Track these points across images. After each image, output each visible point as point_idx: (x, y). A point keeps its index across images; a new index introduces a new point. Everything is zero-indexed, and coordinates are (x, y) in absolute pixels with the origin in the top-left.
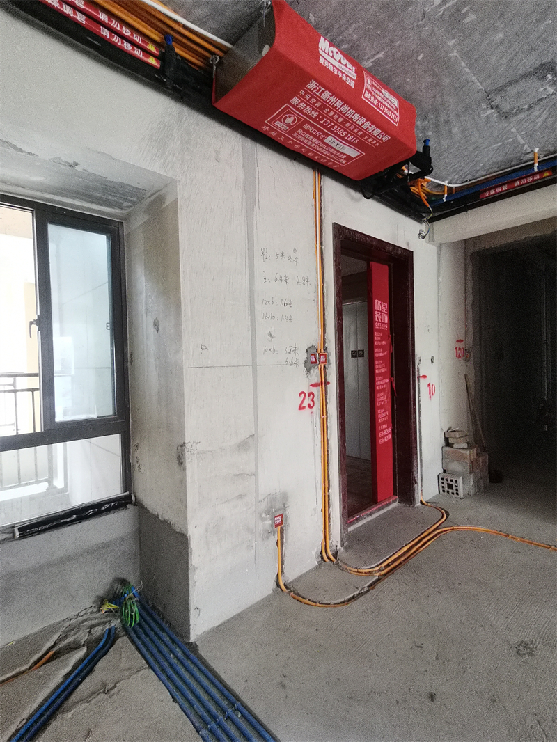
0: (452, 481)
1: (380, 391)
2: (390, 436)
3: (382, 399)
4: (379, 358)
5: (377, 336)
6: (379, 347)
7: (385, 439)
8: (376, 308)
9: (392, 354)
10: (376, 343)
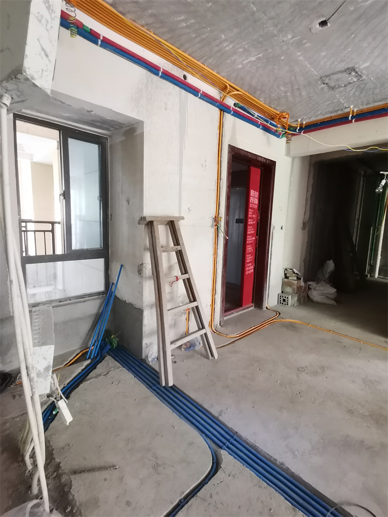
0: (285, 297)
1: (249, 244)
2: (252, 270)
3: (250, 249)
4: (251, 225)
5: (250, 212)
6: (251, 218)
7: (250, 272)
8: (251, 195)
9: (258, 223)
10: (249, 216)
